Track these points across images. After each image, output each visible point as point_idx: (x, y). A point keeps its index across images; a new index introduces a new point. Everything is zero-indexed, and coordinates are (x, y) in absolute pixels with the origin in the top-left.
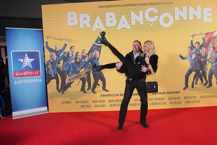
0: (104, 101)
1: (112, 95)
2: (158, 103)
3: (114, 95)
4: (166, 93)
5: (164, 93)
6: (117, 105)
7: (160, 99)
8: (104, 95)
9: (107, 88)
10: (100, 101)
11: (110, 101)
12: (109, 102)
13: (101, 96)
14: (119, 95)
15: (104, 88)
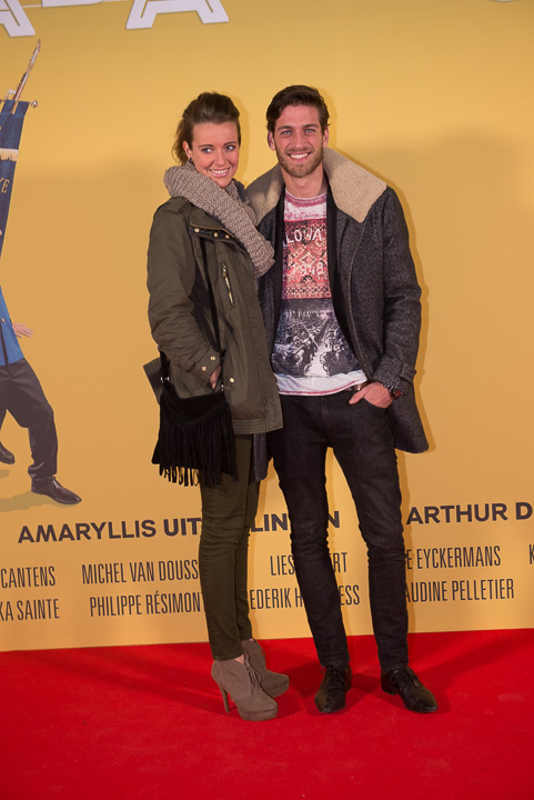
0: (46, 576)
1: (105, 531)
2: (448, 587)
3: (117, 530)
4: (511, 512)
5: (498, 511)
6: (142, 600)
7: (466, 557)
8: (46, 533)
9: (64, 477)
10: (20, 578)
11: (90, 574)
12: (87, 580)
13: (25, 535)
14: (159, 527)
15: (44, 478)
